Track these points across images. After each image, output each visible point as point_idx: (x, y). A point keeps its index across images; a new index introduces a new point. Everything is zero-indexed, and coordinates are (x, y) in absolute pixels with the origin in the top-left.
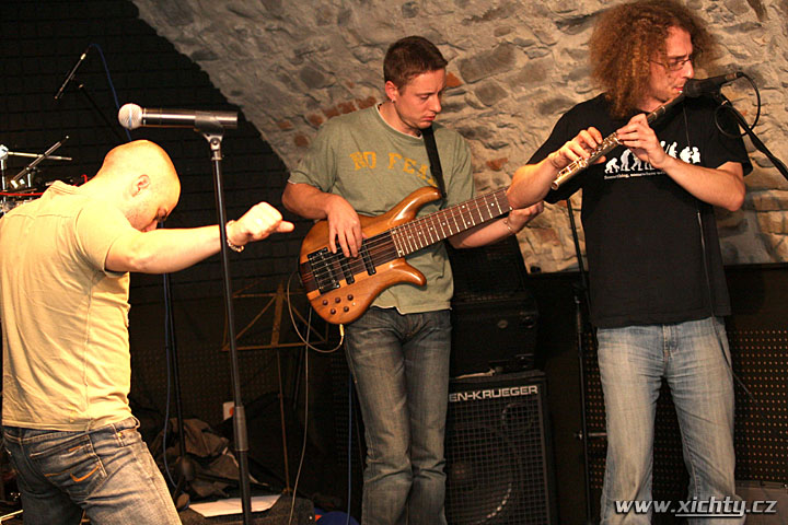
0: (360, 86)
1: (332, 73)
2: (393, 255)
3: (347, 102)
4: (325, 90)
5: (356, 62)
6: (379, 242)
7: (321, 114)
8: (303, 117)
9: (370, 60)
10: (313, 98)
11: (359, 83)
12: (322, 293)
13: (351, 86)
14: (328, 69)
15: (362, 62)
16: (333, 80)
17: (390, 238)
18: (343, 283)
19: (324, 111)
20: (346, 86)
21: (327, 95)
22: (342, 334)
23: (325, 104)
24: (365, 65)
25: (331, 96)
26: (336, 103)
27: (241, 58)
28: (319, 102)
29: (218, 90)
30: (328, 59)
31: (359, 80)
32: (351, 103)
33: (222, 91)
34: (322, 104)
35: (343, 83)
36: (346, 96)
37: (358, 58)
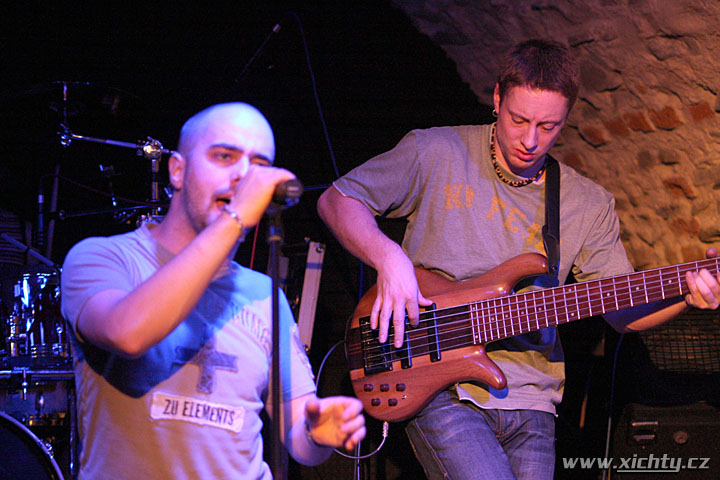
0: (654, 91)
1: (618, 72)
2: (466, 341)
3: (636, 112)
4: (608, 94)
5: (651, 58)
6: (453, 318)
7: (600, 126)
8: (576, 128)
9: (670, 56)
10: (590, 104)
11: (652, 87)
12: (367, 373)
13: (643, 91)
14: (612, 65)
15: (658, 58)
16: (618, 80)
17: (468, 316)
18: (397, 365)
19: (604, 122)
20: (636, 92)
21: (609, 100)
22: (385, 435)
23: (608, 114)
24: (663, 63)
25: (615, 102)
26: (621, 112)
27: (498, 43)
28: (598, 110)
29: (467, 85)
30: (613, 52)
31: (653, 84)
32: (641, 114)
33: (472, 88)
34: (602, 113)
35: (632, 86)
36: (635, 103)
37: (653, 52)
